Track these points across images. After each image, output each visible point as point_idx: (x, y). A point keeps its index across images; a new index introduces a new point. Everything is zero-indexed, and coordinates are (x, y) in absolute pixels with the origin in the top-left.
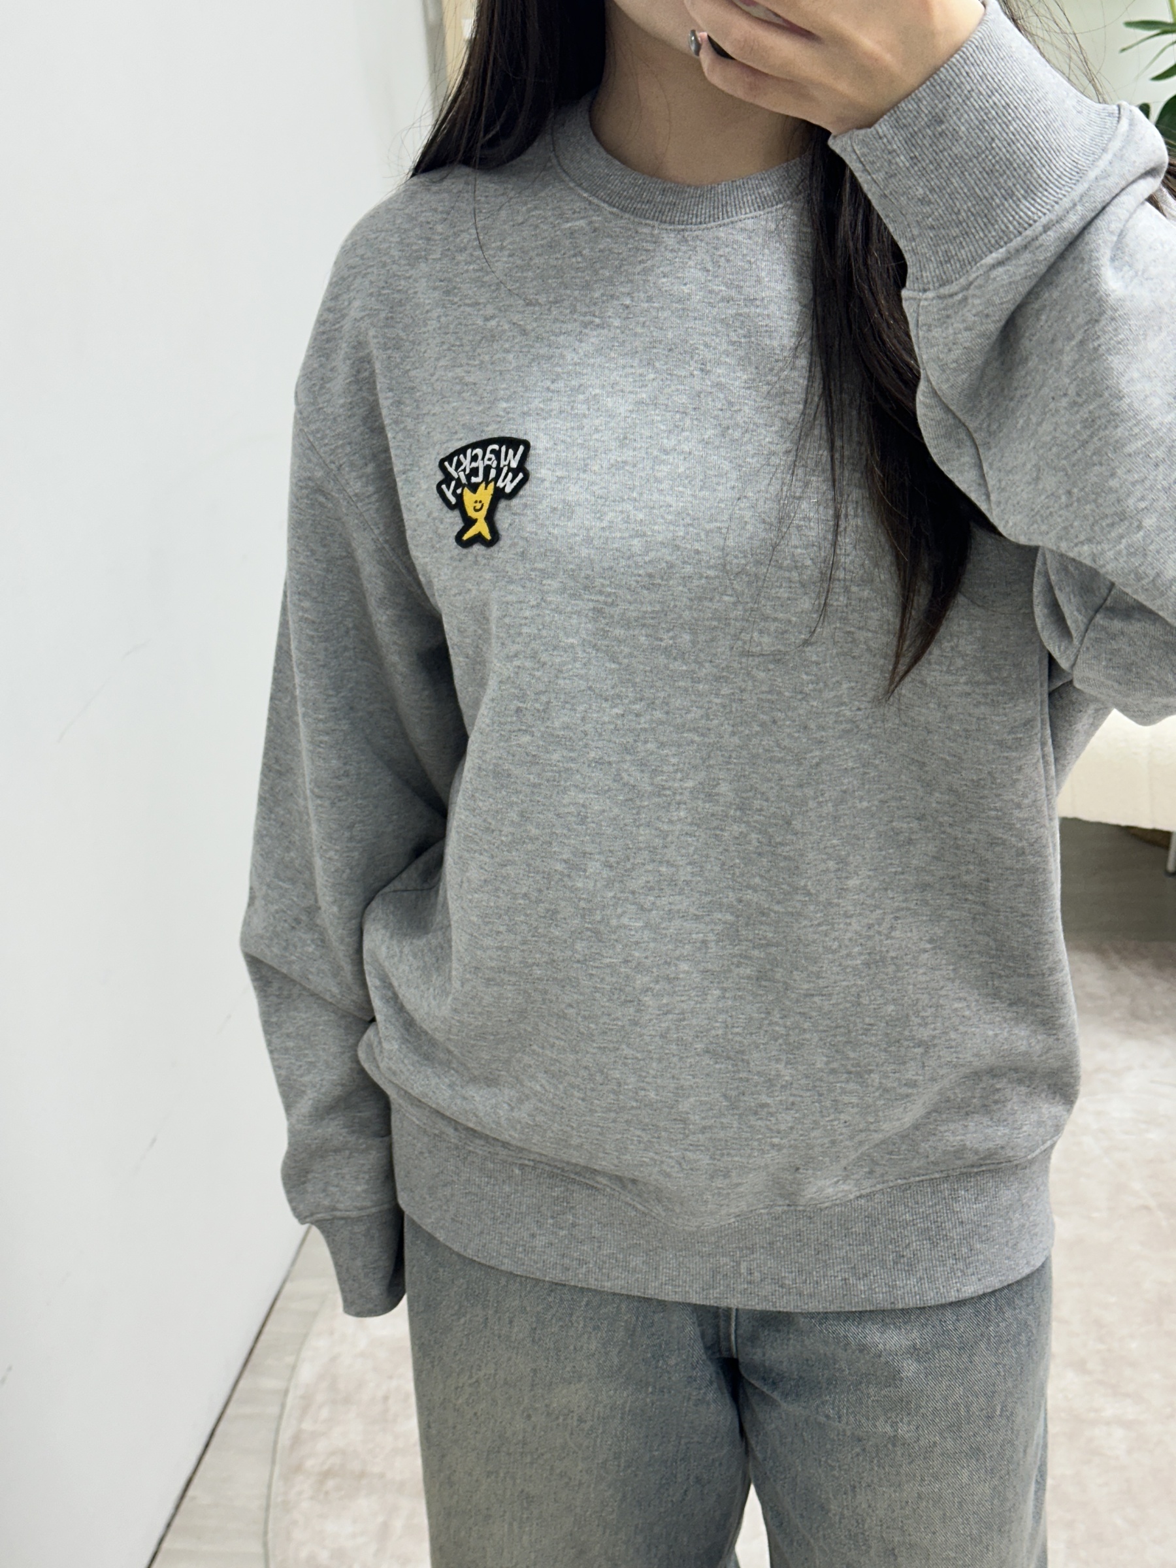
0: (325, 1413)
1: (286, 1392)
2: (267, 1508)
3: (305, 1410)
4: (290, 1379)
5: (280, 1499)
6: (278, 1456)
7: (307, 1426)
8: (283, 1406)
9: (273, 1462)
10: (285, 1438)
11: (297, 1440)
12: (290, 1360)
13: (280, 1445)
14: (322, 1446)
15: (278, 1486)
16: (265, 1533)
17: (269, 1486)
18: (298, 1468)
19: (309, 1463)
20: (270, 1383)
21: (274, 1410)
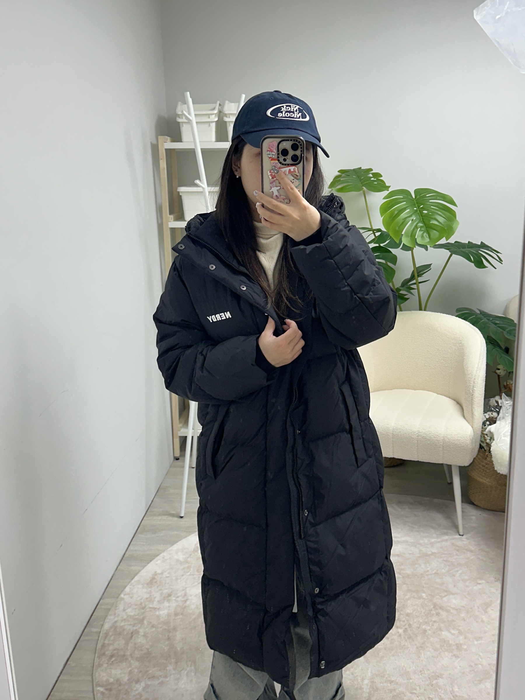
0: (112, 638)
1: (100, 632)
2: (93, 667)
3: (106, 637)
4: (101, 628)
5: (97, 663)
6: (97, 651)
7: (106, 642)
8: (99, 637)
9: (95, 653)
10: (99, 646)
11: (103, 646)
12: (102, 623)
13: (97, 648)
14: (111, 648)
15: (96, 659)
16: (92, 674)
17: (94, 660)
18: (104, 654)
19: (107, 653)
20: (95, 630)
21: (97, 638)
